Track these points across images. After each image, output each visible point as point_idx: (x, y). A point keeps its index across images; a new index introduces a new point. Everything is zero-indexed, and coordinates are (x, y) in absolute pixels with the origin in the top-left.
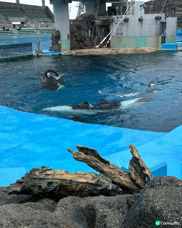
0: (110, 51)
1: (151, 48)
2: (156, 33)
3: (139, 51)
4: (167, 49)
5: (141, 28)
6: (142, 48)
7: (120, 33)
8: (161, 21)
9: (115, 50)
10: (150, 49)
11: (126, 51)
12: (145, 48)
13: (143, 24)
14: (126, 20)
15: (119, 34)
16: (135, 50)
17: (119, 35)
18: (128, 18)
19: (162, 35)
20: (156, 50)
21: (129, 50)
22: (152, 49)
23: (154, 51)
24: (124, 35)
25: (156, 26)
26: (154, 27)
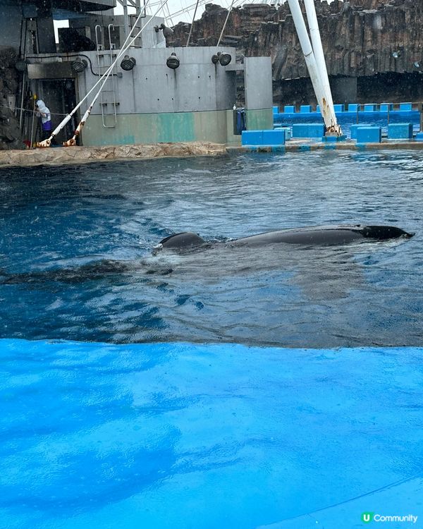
0: (89, 155)
1: (212, 144)
2: (217, 103)
3: (179, 153)
4: (257, 146)
5: (176, 87)
6: (186, 144)
7: (109, 102)
8: (228, 68)
9: (106, 150)
10: (209, 146)
11: (140, 154)
12: (195, 144)
13: (180, 76)
14: (129, 65)
15: (109, 107)
16: (165, 149)
17: (110, 110)
18: (132, 58)
19: (235, 108)
20: (228, 148)
21: (148, 151)
22: (216, 147)
23: (222, 150)
24: (122, 109)
25: (216, 82)
26: (212, 84)
